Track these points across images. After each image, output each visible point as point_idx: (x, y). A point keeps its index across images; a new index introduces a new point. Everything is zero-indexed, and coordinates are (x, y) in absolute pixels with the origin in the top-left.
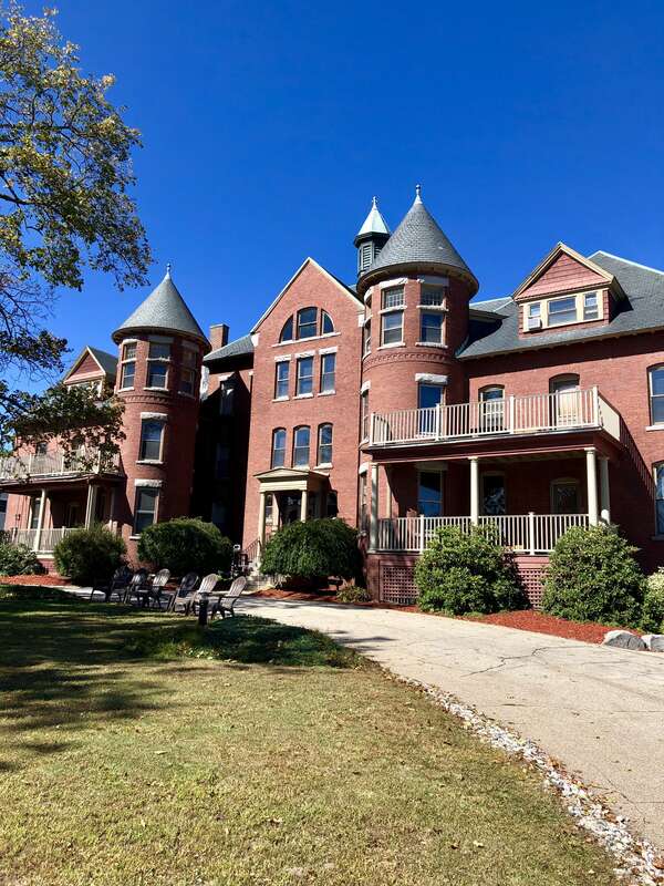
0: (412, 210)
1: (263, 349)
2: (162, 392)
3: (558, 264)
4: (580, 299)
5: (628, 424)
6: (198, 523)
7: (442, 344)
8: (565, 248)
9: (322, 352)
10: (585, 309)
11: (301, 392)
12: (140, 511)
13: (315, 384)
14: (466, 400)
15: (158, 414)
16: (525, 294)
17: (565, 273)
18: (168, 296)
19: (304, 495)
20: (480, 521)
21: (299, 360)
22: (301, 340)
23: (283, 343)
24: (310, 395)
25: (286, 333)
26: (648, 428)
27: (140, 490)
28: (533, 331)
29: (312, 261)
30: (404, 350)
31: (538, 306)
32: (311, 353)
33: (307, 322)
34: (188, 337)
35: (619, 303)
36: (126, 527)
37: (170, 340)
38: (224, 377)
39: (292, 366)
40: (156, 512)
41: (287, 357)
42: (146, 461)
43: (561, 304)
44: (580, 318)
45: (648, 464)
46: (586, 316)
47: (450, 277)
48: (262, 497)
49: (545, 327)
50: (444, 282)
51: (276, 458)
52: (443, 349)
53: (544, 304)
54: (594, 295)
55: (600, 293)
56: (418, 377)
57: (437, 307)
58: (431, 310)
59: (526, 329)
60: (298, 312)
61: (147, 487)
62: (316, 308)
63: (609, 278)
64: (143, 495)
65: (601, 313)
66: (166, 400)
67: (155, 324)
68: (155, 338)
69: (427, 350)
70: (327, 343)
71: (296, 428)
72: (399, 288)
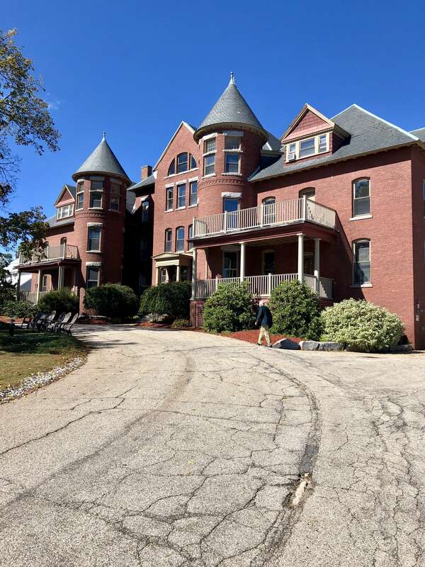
1: (160, 180)
2: (99, 210)
3: (306, 117)
4: (317, 138)
5: (340, 217)
6: (118, 286)
7: (239, 173)
8: (309, 107)
9: (190, 180)
10: (320, 146)
11: (180, 206)
12: (90, 280)
13: (187, 201)
14: (255, 204)
15: (97, 223)
16: (287, 139)
17: (309, 123)
18: (105, 152)
19: (178, 268)
20: (245, 279)
21: (178, 186)
22: (179, 174)
23: (170, 176)
24: (184, 207)
25: (171, 170)
26: (351, 219)
27: (89, 268)
28: (291, 162)
29: (185, 124)
30: (215, 178)
31: (294, 146)
32: (185, 181)
33: (182, 162)
34: (114, 176)
35: (341, 139)
36: (82, 290)
37: (103, 179)
38: (143, 199)
39: (175, 190)
40: (98, 281)
41: (171, 185)
42: (92, 251)
43: (307, 144)
44: (316, 152)
45: (350, 241)
46: (320, 150)
47: (244, 130)
48: (157, 270)
49: (297, 158)
50: (241, 134)
51: (167, 248)
52: (239, 176)
53: (298, 144)
54: (325, 137)
55: (328, 135)
56: (223, 194)
57: (236, 150)
58: (232, 152)
59: (287, 161)
60: (178, 156)
61: (93, 266)
62: (187, 153)
63: (332, 125)
64: (90, 271)
65: (328, 148)
66: (101, 215)
67: (93, 169)
68: (93, 178)
69: (228, 178)
70: (193, 174)
71: (177, 229)
72: (213, 139)
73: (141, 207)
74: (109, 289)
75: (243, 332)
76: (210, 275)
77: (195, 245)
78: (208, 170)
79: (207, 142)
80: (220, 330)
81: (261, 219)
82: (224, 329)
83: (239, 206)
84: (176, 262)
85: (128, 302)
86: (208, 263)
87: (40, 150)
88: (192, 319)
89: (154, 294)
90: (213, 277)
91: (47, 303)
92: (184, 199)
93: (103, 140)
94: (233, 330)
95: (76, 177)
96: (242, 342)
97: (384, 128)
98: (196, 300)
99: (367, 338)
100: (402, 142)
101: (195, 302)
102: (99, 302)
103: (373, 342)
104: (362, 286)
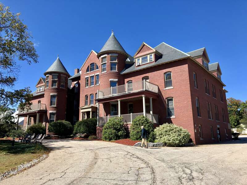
0: (111, 37)
1: (83, 74)
2: (56, 88)
3: (144, 48)
4: (148, 56)
5: (160, 88)
6: (64, 122)
7: (117, 71)
8: (145, 44)
9: (96, 74)
10: (150, 59)
11: (92, 85)
12: (51, 119)
13: (95, 83)
14: (124, 84)
15: (55, 94)
16: (136, 57)
17: (145, 50)
18: (58, 63)
19: (91, 112)
20: (121, 116)
21: (91, 77)
22: (91, 72)
23: (87, 73)
24: (93, 86)
25: (87, 70)
26: (165, 89)
27: (51, 114)
29: (93, 51)
30: (106, 73)
31: (139, 59)
32: (93, 75)
33: (92, 67)
34: (62, 73)
35: (158, 56)
36: (47, 124)
37: (57, 74)
38: (75, 82)
39: (89, 78)
40: (55, 119)
41: (88, 76)
42: (52, 106)
43: (144, 58)
44: (149, 62)
45: (165, 98)
46: (150, 61)
47: (118, 53)
48: (82, 113)
49: (141, 64)
50: (116, 55)
51: (86, 103)
52: (117, 72)
53: (140, 58)
54: (152, 55)
55: (153, 54)
56: (110, 80)
57: (115, 61)
58: (113, 62)
59: (137, 66)
60: (91, 64)
62: (94, 63)
63: (155, 50)
64: (52, 115)
65: (153, 60)
66: (57, 90)
67: (53, 70)
68: (53, 74)
69: (112, 73)
70: (97, 72)
71: (90, 95)
72: (105, 57)
73: (74, 86)
74: (60, 123)
75: (121, 140)
76: (105, 114)
77: (98, 102)
78: (104, 70)
79: (103, 58)
80: (110, 140)
81: (126, 90)
82: (112, 139)
83: (117, 84)
84: (90, 110)
85: (68, 129)
86: (104, 110)
87: (29, 62)
88: (97, 135)
89: (80, 125)
90: (107, 115)
91: (31, 130)
92: (93, 82)
93: (58, 58)
94: (116, 139)
95: (46, 74)
96: (120, 144)
97: (176, 51)
98: (99, 126)
99: (174, 140)
100: (183, 57)
101: (99, 127)
102: (55, 129)
103: (177, 142)
104: (171, 117)
